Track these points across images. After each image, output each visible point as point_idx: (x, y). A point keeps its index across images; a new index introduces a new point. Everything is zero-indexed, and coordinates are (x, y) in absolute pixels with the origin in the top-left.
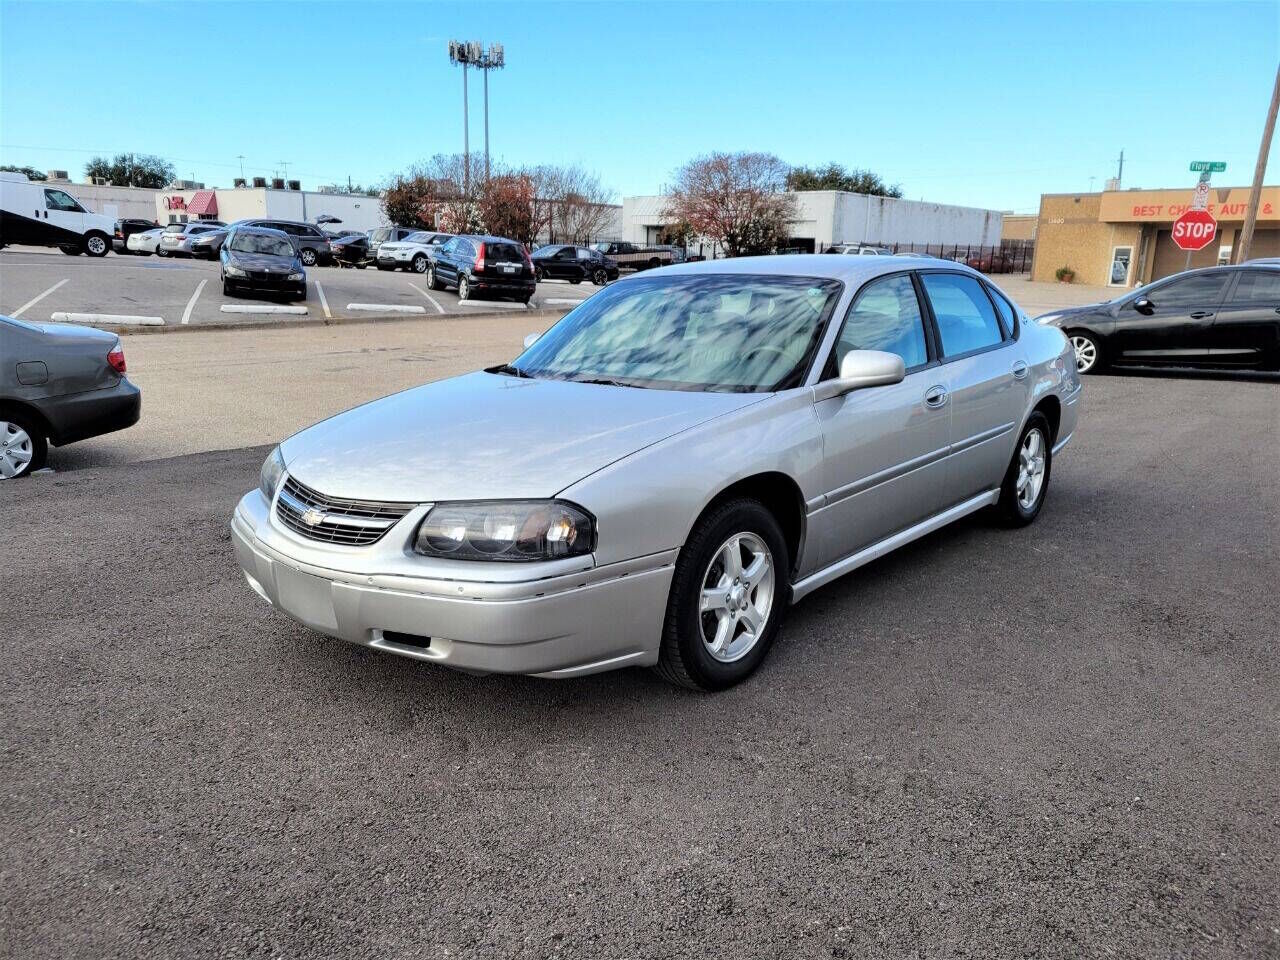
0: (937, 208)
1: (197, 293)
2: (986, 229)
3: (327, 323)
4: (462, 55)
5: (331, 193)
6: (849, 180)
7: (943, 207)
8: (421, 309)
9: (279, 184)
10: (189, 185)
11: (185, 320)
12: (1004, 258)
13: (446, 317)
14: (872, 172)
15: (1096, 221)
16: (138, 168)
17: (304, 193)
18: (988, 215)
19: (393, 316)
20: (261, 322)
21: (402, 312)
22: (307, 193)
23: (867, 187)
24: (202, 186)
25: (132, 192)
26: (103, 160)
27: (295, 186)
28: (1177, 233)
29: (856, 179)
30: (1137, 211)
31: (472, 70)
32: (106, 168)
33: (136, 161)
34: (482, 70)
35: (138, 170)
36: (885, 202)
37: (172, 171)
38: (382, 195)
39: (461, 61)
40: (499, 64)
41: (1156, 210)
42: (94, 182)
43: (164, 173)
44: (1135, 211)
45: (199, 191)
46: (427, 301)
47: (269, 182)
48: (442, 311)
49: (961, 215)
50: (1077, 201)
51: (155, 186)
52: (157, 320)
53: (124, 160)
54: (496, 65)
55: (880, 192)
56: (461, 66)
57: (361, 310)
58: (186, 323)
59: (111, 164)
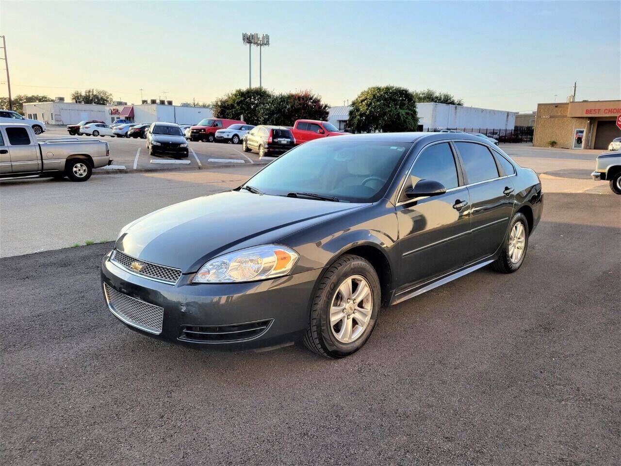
0: (483, 110)
1: (138, 154)
2: (507, 121)
3: (200, 168)
4: (249, 40)
5: (187, 106)
6: (437, 98)
7: (486, 110)
8: (243, 161)
9: (162, 103)
10: (120, 103)
11: (135, 167)
12: (517, 135)
13: (254, 165)
14: (448, 94)
15: (566, 116)
16: (95, 96)
17: (174, 106)
18: (508, 114)
19: (229, 165)
20: (170, 168)
21: (234, 163)
22: (176, 106)
23: (447, 101)
24: (126, 104)
25: (94, 107)
26: (79, 92)
27: (170, 103)
28: (619, 123)
29: (440, 97)
30: (587, 112)
31: (253, 46)
32: (81, 96)
33: (95, 93)
34: (259, 47)
35: (96, 97)
36: (458, 108)
37: (111, 97)
38: (211, 107)
39: (248, 43)
40: (267, 43)
41: (597, 111)
42: (76, 102)
43: (107, 98)
44: (586, 112)
45: (125, 106)
46: (244, 157)
47: (158, 101)
48: (252, 162)
49: (495, 114)
50: (556, 107)
51: (104, 104)
52: (123, 167)
53: (89, 92)
54: (266, 44)
55: (453, 103)
56: (248, 45)
57: (215, 162)
58: (136, 168)
59: (83, 94)
